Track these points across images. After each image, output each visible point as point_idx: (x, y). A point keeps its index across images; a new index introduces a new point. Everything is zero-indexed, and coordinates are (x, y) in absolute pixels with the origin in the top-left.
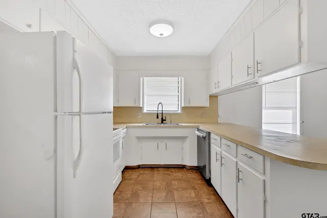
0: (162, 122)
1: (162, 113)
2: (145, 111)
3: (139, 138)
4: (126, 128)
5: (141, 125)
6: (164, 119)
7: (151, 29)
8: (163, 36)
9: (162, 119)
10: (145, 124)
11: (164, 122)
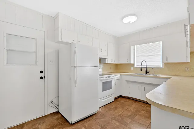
0: (146, 73)
1: (146, 67)
2: (136, 66)
3: (128, 81)
4: (121, 75)
5: (129, 74)
6: (148, 71)
7: (123, 21)
8: (130, 23)
9: (146, 71)
10: (133, 74)
11: (148, 73)
